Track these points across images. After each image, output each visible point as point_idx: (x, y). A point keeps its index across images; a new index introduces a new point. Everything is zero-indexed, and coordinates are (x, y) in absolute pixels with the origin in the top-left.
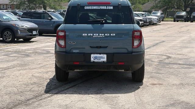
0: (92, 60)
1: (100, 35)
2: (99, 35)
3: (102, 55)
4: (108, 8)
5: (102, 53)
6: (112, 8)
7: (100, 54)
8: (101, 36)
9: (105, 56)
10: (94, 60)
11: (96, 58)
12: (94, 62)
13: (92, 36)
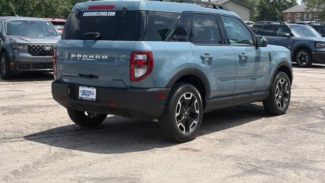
0: (80, 95)
1: (90, 56)
2: (88, 58)
3: (90, 89)
4: (108, 15)
5: (92, 86)
6: (113, 14)
7: (89, 86)
8: (91, 58)
9: (94, 90)
10: (82, 96)
11: (84, 92)
12: (82, 100)
13: (81, 58)
